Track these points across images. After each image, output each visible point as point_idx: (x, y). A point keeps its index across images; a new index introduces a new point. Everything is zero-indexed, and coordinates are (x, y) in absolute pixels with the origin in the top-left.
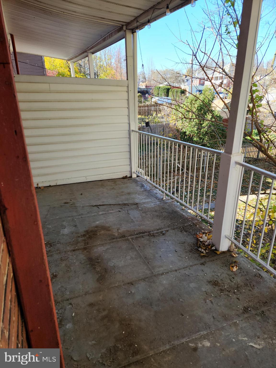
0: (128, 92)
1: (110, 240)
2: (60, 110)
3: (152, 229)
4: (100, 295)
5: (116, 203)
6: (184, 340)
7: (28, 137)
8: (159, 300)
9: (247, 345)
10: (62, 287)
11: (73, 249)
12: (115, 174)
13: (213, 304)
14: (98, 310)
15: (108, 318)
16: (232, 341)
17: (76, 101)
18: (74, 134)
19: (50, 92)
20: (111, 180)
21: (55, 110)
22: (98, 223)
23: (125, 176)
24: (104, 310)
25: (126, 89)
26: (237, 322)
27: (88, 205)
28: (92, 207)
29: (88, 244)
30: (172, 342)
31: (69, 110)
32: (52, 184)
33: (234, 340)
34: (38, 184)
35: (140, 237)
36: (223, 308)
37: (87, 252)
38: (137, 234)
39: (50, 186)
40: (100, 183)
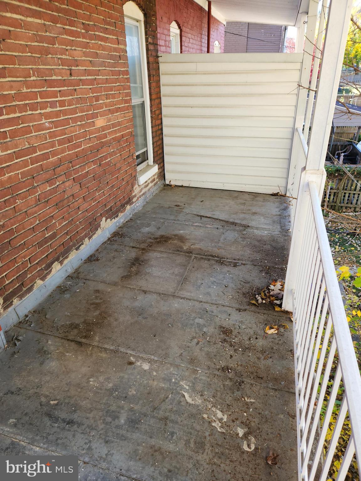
0: (301, 70)
1: (173, 250)
2: (205, 96)
3: (229, 256)
4: (110, 288)
5: (225, 220)
6: (129, 352)
7: (167, 126)
8: (151, 315)
9: (181, 392)
10: (93, 269)
11: (134, 245)
12: (262, 187)
13: (196, 346)
14: (96, 297)
15: (97, 306)
16: (171, 380)
17: (225, 85)
18: (217, 127)
19: (196, 73)
20: (254, 194)
21: (199, 96)
22: (182, 232)
23: (275, 192)
24: (101, 299)
25: (298, 66)
26: (198, 371)
27: (195, 213)
28: (196, 216)
29: (150, 247)
30: (120, 348)
31: (215, 96)
32: (184, 185)
33: (173, 380)
34: (170, 182)
35: (205, 259)
36: (203, 354)
37: (142, 253)
38: (206, 256)
39: (182, 186)
40: (236, 194)
